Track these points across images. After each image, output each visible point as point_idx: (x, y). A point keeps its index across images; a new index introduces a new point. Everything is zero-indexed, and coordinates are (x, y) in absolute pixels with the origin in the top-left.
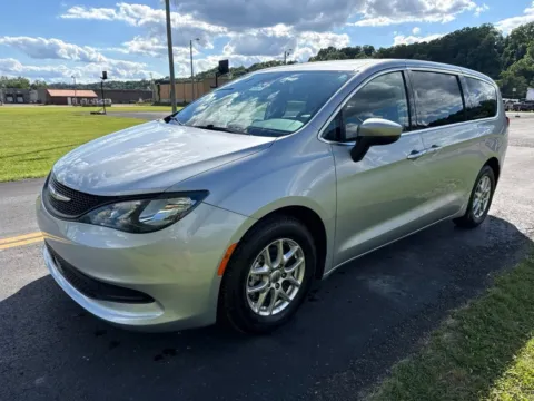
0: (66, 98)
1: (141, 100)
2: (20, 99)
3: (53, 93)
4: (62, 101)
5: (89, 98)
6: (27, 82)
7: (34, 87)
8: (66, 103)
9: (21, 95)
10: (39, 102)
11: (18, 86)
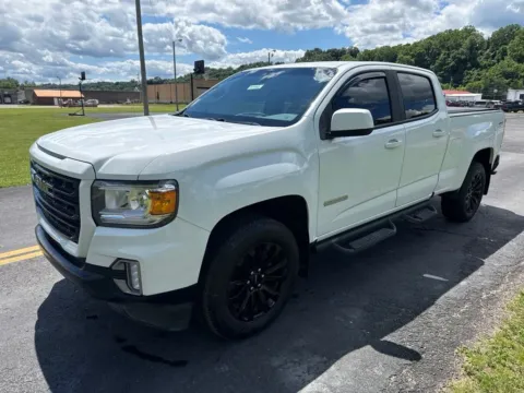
0: (52, 98)
1: (129, 101)
2: (8, 100)
3: (40, 93)
4: (49, 101)
5: (75, 99)
6: (16, 83)
7: (23, 87)
8: (52, 104)
9: (9, 96)
10: (26, 102)
11: (7, 87)
